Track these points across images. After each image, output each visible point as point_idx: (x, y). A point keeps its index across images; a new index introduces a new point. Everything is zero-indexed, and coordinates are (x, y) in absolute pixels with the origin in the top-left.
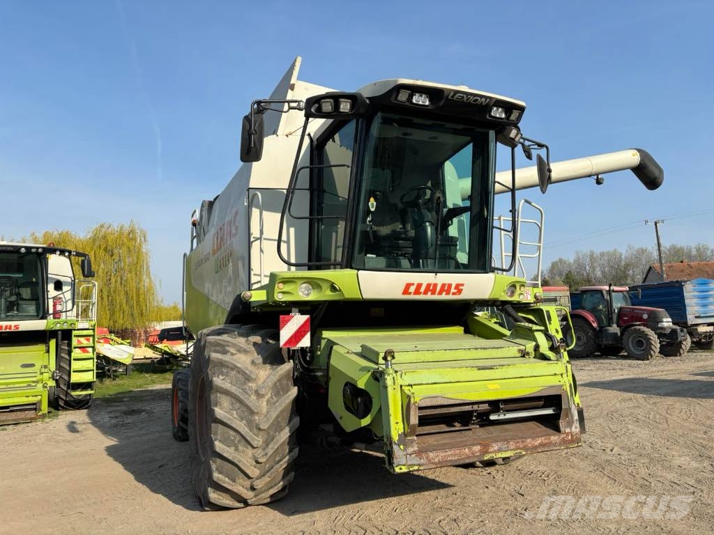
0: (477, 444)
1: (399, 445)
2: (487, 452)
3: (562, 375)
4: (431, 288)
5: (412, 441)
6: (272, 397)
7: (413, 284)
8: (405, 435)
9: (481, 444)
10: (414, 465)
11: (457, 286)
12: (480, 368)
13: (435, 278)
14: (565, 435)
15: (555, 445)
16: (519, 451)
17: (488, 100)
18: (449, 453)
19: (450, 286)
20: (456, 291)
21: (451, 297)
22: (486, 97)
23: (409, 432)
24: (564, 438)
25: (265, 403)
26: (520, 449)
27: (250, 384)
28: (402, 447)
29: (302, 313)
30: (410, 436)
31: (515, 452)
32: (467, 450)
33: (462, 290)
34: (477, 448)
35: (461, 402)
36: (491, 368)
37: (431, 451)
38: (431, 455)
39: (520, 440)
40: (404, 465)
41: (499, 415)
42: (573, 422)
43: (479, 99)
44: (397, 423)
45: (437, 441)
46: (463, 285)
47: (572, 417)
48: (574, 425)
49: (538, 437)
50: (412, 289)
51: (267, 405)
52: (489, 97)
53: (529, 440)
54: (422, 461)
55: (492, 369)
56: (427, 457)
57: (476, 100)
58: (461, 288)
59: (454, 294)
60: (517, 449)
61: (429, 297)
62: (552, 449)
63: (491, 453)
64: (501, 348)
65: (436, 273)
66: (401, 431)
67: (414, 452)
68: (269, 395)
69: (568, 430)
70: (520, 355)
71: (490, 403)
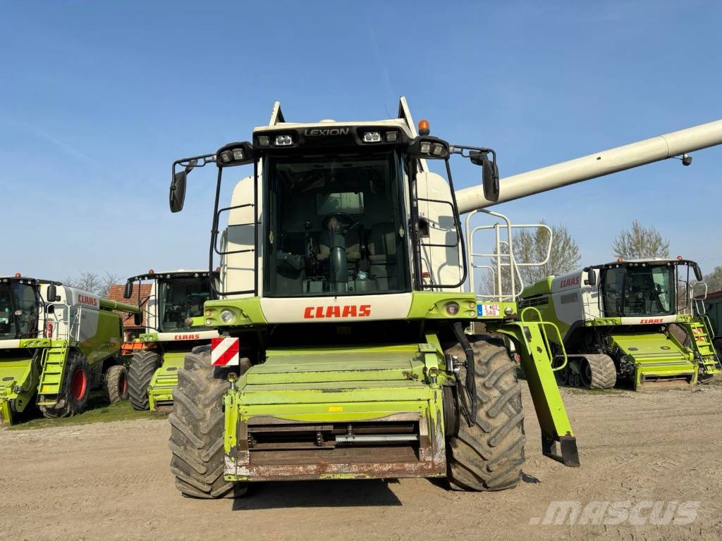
0: (313, 464)
1: (230, 457)
2: (324, 472)
3: (428, 400)
4: (333, 311)
5: (244, 455)
6: (216, 407)
7: (313, 308)
8: (238, 448)
9: (318, 464)
10: (243, 476)
11: (363, 308)
12: (325, 391)
13: (335, 301)
14: (424, 464)
15: (410, 472)
16: (362, 474)
17: (348, 129)
18: (281, 469)
19: (354, 308)
20: (362, 312)
21: (357, 318)
22: (345, 128)
23: (241, 445)
24: (422, 467)
25: (209, 412)
26: (364, 473)
27: (200, 395)
28: (233, 459)
29: (232, 335)
30: (243, 450)
31: (357, 476)
32: (301, 468)
33: (369, 311)
34: (312, 468)
35: (293, 422)
36: (339, 391)
37: (262, 465)
38: (262, 468)
39: (365, 464)
40: (234, 475)
41: (347, 438)
42: (436, 451)
43: (338, 130)
44: (231, 437)
45: (284, 457)
46: (369, 306)
47: (436, 446)
48: (438, 454)
49: (388, 463)
50: (313, 313)
51: (211, 413)
52: (347, 127)
53: (375, 465)
54: (252, 473)
55: (341, 392)
56: (258, 471)
57: (334, 132)
58: (367, 309)
59: (360, 315)
60: (360, 473)
61: (333, 319)
62: (405, 476)
63: (328, 473)
64: (382, 370)
65: (336, 296)
66: (234, 444)
67: (245, 465)
68: (214, 405)
69: (429, 459)
70: (406, 377)
71: (336, 425)
